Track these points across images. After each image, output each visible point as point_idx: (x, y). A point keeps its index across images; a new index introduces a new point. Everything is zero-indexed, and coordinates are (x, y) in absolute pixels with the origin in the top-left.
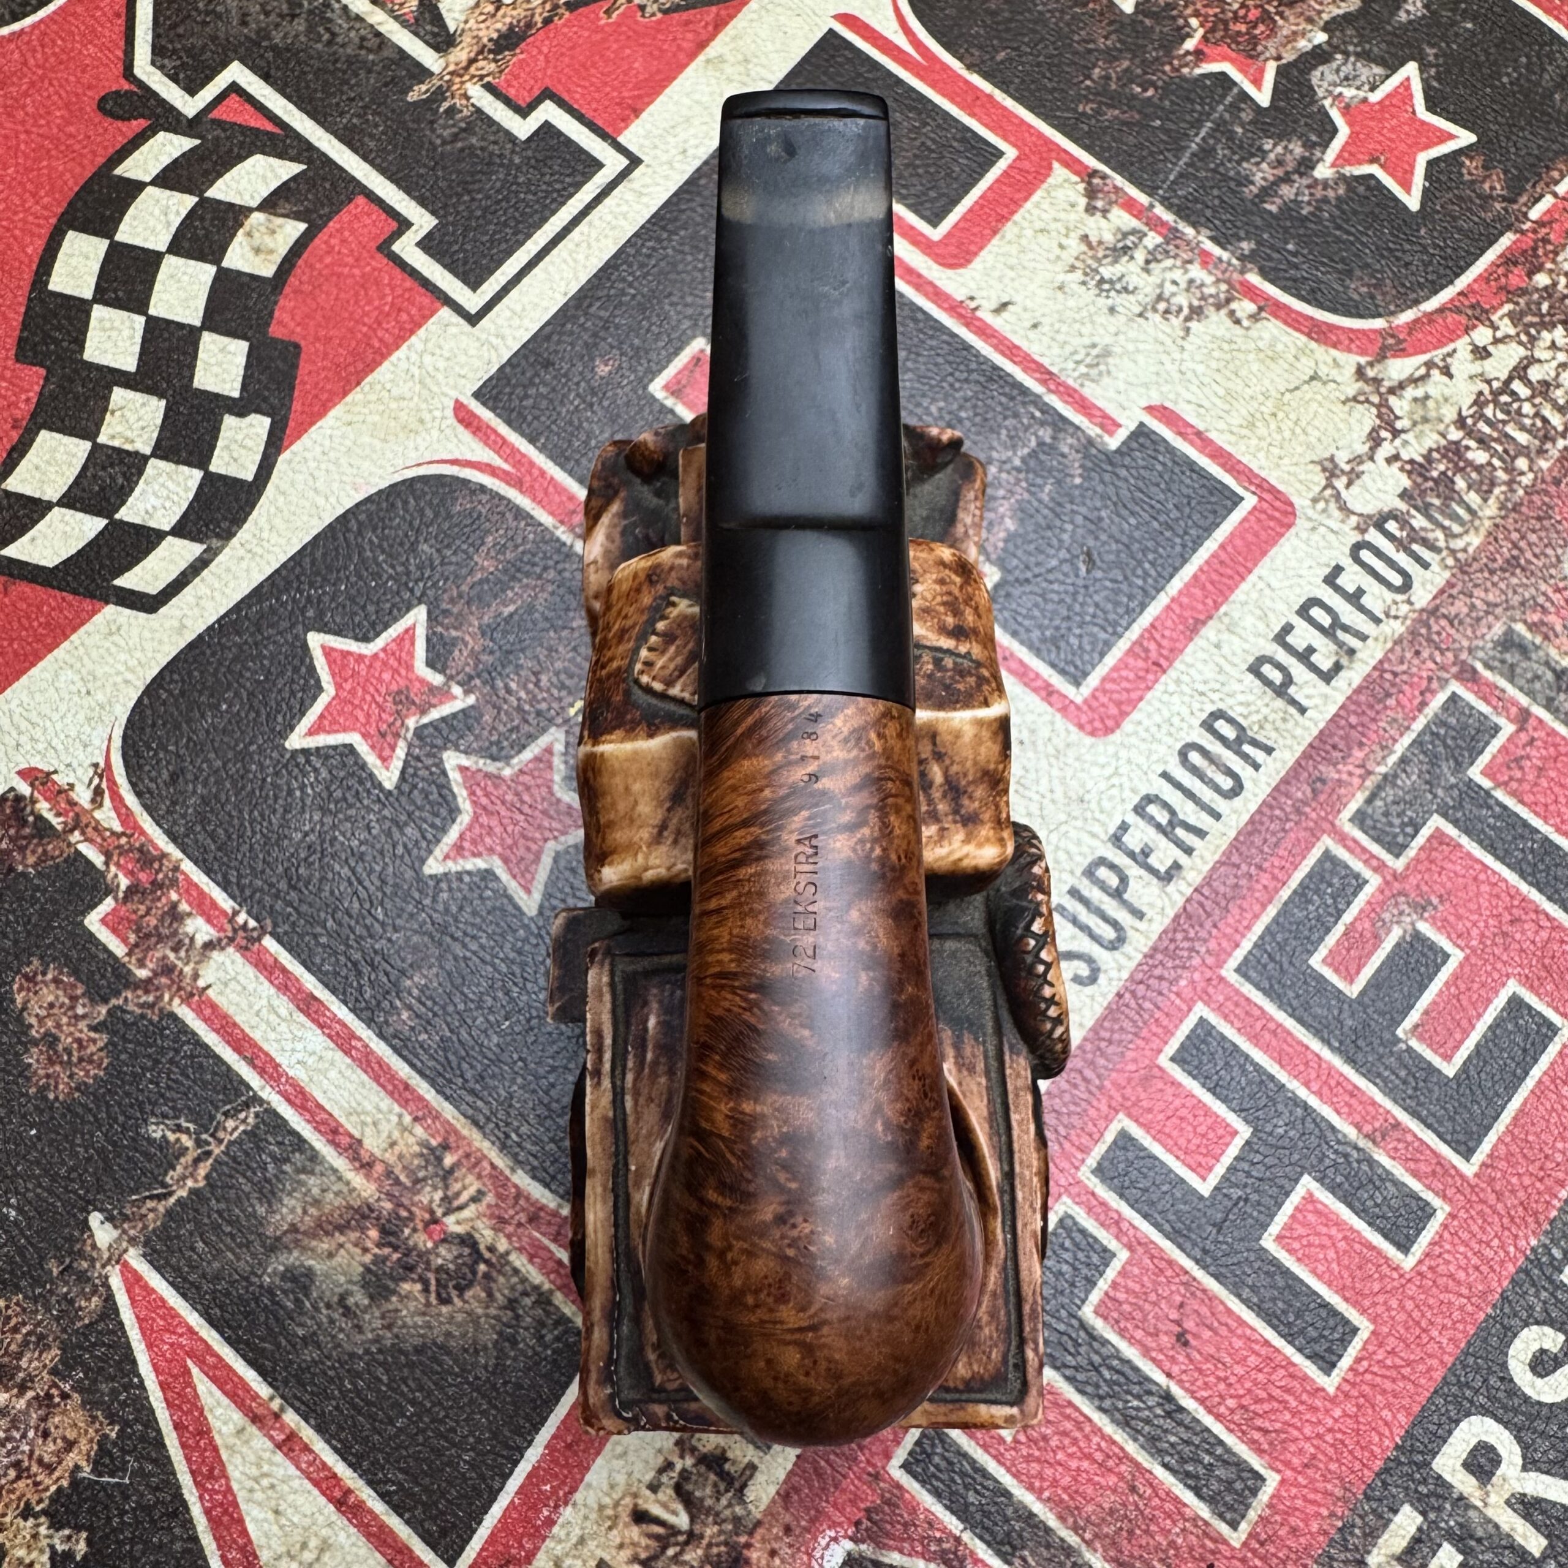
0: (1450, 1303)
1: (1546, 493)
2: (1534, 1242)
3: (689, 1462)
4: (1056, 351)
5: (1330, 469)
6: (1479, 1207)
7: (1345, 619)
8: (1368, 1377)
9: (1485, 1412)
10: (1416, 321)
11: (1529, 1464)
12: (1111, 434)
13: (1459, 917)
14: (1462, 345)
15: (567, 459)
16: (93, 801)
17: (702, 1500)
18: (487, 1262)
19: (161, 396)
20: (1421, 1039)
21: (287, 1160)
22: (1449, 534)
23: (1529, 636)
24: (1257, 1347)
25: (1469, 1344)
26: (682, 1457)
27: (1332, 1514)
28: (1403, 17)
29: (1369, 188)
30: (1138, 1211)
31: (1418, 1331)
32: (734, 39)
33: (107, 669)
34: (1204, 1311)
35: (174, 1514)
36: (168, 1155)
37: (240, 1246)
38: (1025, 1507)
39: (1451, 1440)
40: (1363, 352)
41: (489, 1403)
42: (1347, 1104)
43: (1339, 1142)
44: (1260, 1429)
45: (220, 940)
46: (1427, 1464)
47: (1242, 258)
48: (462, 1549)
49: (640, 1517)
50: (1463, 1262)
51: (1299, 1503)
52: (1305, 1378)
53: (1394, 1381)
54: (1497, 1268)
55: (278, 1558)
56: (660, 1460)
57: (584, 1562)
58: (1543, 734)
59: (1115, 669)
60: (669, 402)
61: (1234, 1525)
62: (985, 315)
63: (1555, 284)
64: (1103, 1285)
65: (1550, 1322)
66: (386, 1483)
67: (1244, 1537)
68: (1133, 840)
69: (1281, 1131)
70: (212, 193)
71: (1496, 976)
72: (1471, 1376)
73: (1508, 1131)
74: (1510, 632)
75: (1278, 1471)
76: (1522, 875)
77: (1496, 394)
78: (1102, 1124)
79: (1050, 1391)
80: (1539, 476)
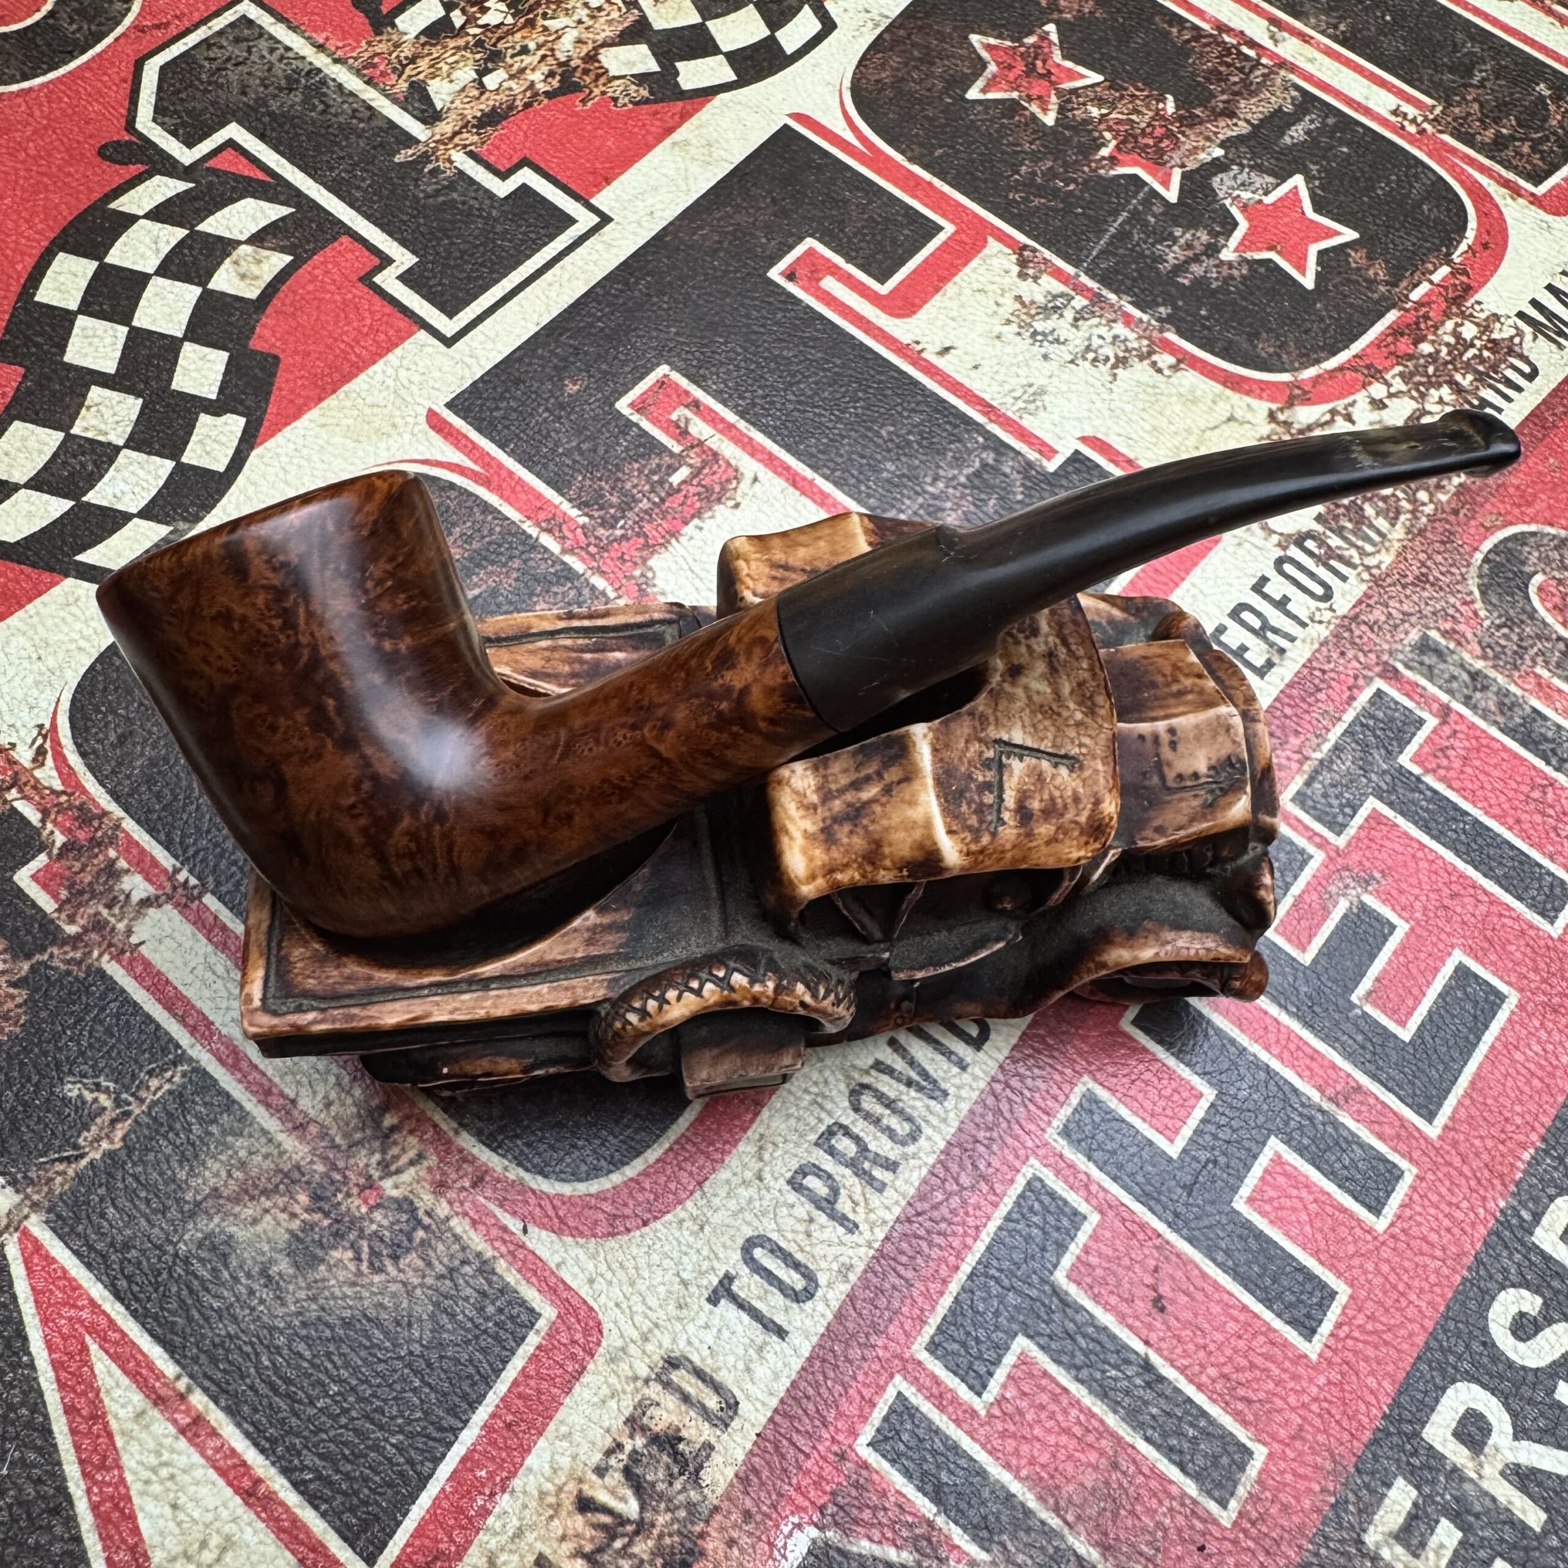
0: (1425, 1266)
1: (1447, 521)
2: (1502, 1204)
3: (640, 1442)
4: (995, 388)
6: (1445, 1170)
7: (1273, 622)
8: (1350, 1342)
9: (1471, 1378)
10: (1319, 376)
11: (1520, 1433)
12: (1049, 459)
13: (1401, 892)
14: (1361, 397)
15: (536, 463)
16: (34, 760)
17: (653, 1485)
18: (426, 1228)
19: (138, 395)
20: (1375, 1004)
21: (214, 1121)
22: (1363, 553)
23: (1443, 642)
24: (1235, 1313)
25: (1448, 1308)
26: (632, 1437)
27: (1324, 1490)
28: (1287, 140)
29: (1268, 269)
30: (1108, 1174)
31: (1395, 1295)
32: (699, 127)
33: (61, 637)
34: (1179, 1274)
35: (55, 1511)
36: (85, 1115)
37: (155, 1211)
38: (1003, 1487)
39: (1439, 1408)
40: (1273, 400)
41: (422, 1380)
42: (1309, 1068)
43: (1303, 1105)
44: (1243, 1399)
45: (157, 897)
46: (1417, 1434)
47: (1160, 320)
48: (383, 1545)
49: (585, 1505)
50: (1434, 1225)
51: (1289, 1477)
52: (1286, 1344)
53: (1376, 1347)
54: (1468, 1229)
55: (173, 1559)
56: (608, 1442)
57: (522, 1557)
58: (1464, 728)
60: (635, 418)
61: (1223, 1504)
62: (930, 356)
63: (1438, 352)
64: (1074, 1249)
65: (1526, 1284)
66: (302, 1470)
67: (1234, 1516)
69: (1243, 1094)
70: (203, 227)
71: (1441, 946)
72: (1453, 1341)
73: (1467, 1094)
74: (1425, 638)
75: (1265, 1444)
76: (1457, 853)
78: (1066, 1087)
79: (1024, 1360)
80: (1439, 507)
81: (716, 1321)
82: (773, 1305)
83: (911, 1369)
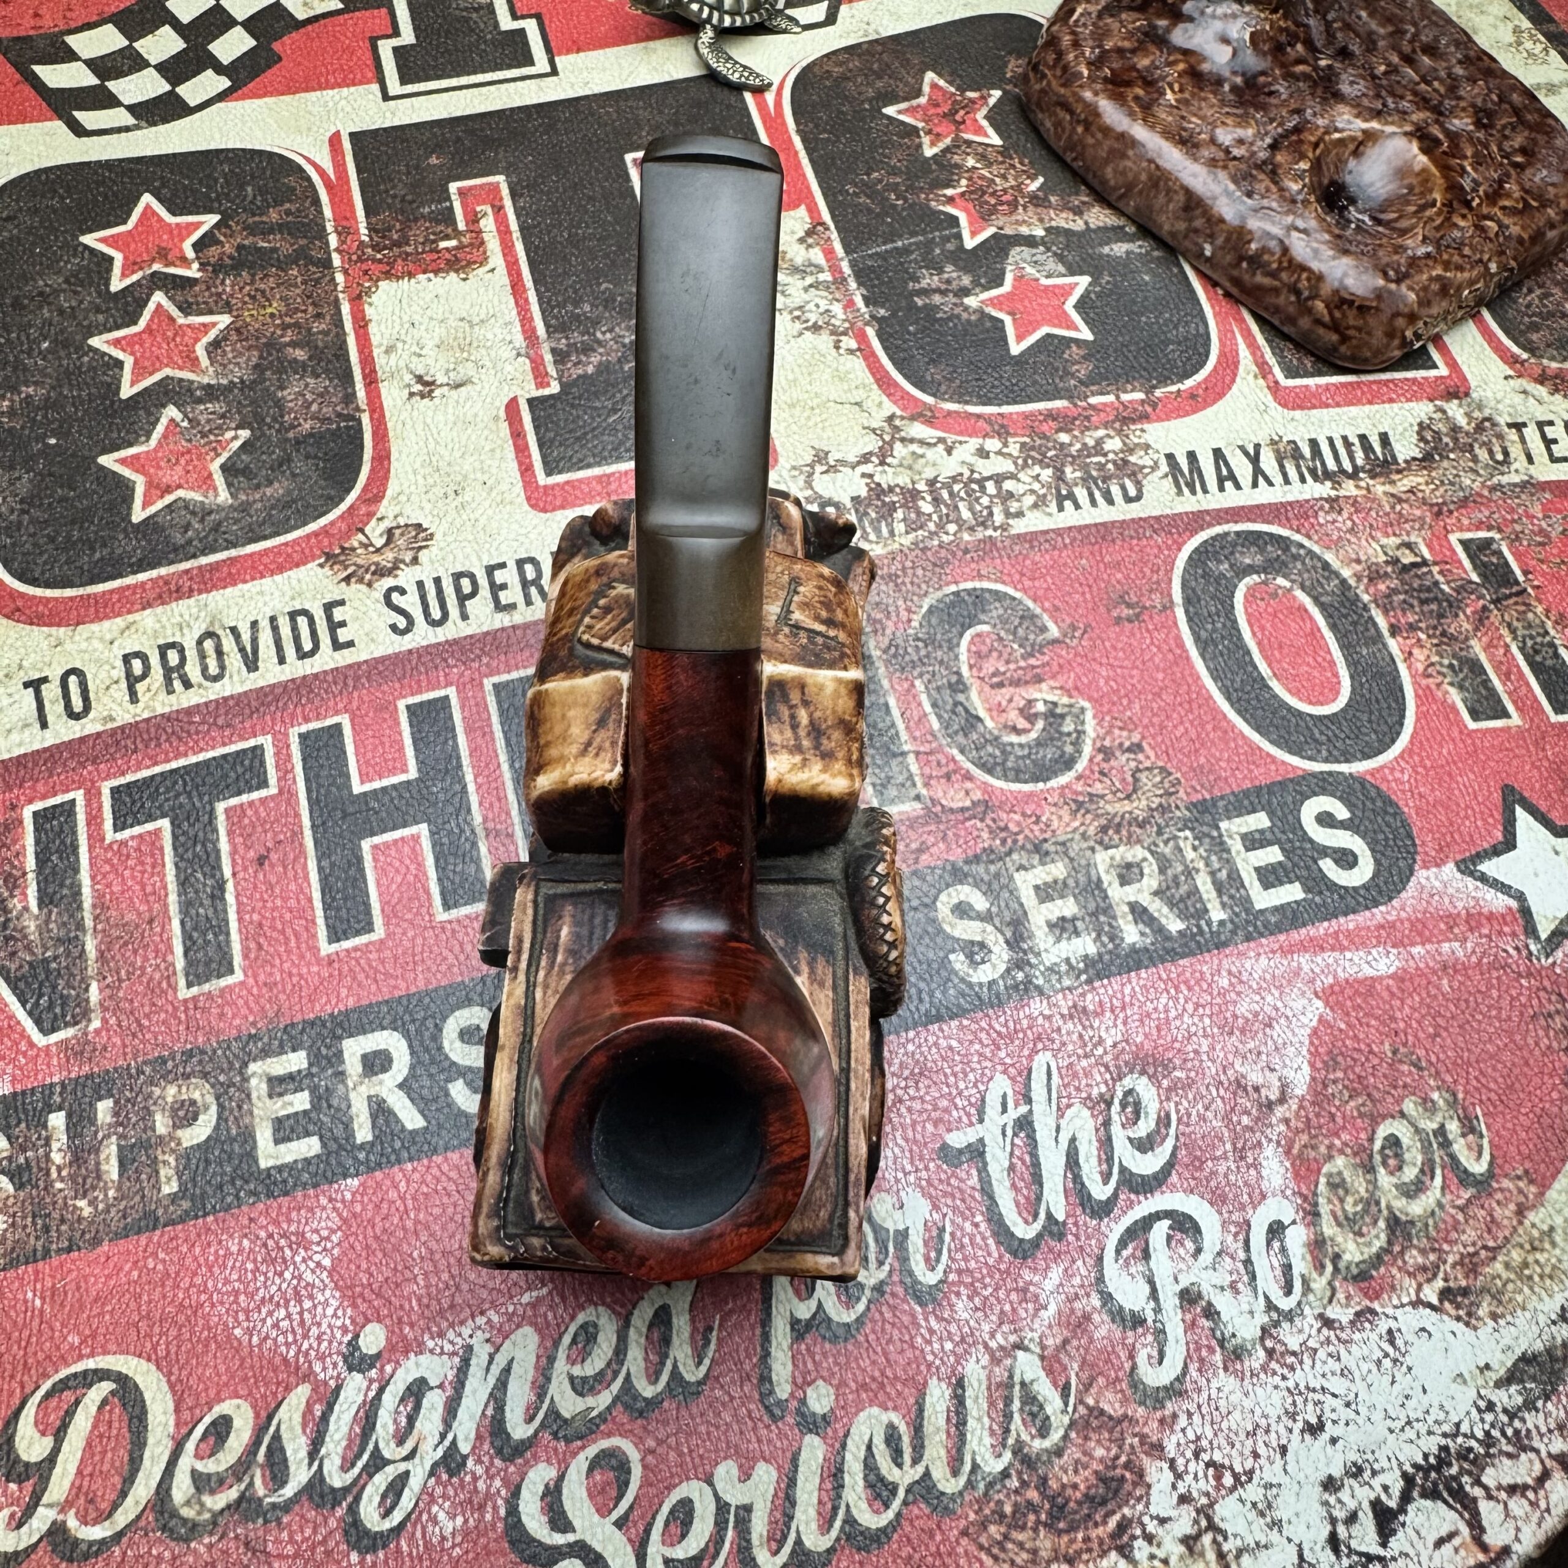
1: (954, 554)
5: (821, 457)
8: (354, 962)
9: (407, 1036)
10: (956, 412)
11: (405, 1086)
14: (974, 443)
19: (186, 42)
24: (302, 896)
25: (436, 990)
27: (254, 1024)
28: (1106, 250)
29: (994, 327)
30: (306, 774)
31: (410, 959)
34: (290, 854)
38: (80, 886)
39: (370, 1035)
40: (904, 409)
42: (490, 803)
43: (465, 820)
44: (258, 944)
46: (340, 1038)
47: (873, 317)
51: (241, 1002)
52: (314, 936)
53: (367, 976)
59: (580, 481)
61: (189, 985)
63: (1071, 445)
64: (245, 798)
67: (189, 996)
68: (499, 576)
69: (434, 790)
72: (418, 1009)
75: (246, 976)
77: (971, 480)
78: (331, 712)
79: (157, 832)
80: (957, 541)
81: (16, 697)
82: (55, 710)
83: (92, 795)
